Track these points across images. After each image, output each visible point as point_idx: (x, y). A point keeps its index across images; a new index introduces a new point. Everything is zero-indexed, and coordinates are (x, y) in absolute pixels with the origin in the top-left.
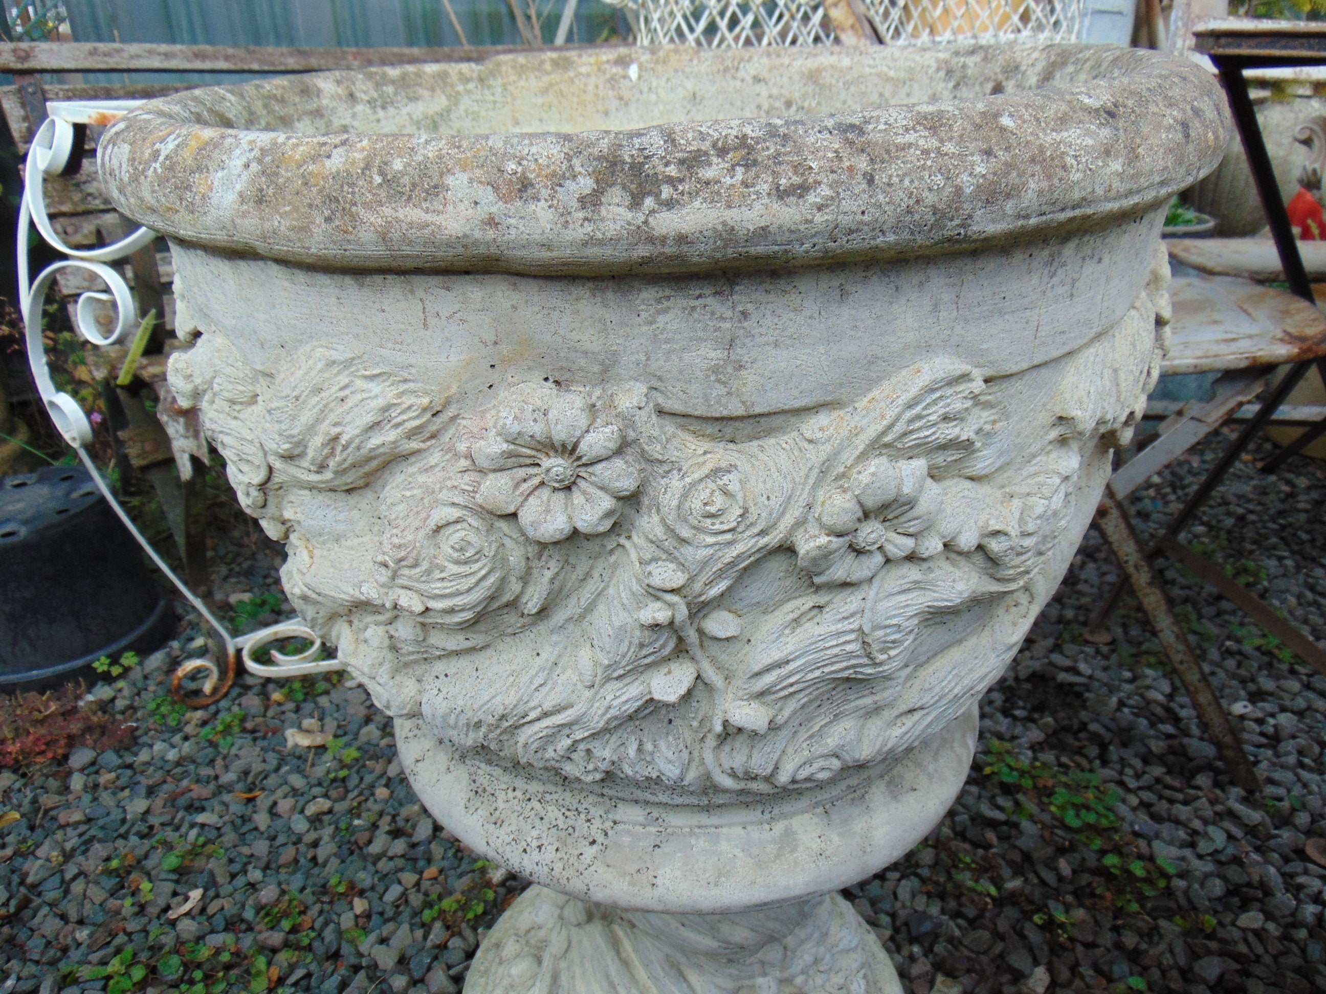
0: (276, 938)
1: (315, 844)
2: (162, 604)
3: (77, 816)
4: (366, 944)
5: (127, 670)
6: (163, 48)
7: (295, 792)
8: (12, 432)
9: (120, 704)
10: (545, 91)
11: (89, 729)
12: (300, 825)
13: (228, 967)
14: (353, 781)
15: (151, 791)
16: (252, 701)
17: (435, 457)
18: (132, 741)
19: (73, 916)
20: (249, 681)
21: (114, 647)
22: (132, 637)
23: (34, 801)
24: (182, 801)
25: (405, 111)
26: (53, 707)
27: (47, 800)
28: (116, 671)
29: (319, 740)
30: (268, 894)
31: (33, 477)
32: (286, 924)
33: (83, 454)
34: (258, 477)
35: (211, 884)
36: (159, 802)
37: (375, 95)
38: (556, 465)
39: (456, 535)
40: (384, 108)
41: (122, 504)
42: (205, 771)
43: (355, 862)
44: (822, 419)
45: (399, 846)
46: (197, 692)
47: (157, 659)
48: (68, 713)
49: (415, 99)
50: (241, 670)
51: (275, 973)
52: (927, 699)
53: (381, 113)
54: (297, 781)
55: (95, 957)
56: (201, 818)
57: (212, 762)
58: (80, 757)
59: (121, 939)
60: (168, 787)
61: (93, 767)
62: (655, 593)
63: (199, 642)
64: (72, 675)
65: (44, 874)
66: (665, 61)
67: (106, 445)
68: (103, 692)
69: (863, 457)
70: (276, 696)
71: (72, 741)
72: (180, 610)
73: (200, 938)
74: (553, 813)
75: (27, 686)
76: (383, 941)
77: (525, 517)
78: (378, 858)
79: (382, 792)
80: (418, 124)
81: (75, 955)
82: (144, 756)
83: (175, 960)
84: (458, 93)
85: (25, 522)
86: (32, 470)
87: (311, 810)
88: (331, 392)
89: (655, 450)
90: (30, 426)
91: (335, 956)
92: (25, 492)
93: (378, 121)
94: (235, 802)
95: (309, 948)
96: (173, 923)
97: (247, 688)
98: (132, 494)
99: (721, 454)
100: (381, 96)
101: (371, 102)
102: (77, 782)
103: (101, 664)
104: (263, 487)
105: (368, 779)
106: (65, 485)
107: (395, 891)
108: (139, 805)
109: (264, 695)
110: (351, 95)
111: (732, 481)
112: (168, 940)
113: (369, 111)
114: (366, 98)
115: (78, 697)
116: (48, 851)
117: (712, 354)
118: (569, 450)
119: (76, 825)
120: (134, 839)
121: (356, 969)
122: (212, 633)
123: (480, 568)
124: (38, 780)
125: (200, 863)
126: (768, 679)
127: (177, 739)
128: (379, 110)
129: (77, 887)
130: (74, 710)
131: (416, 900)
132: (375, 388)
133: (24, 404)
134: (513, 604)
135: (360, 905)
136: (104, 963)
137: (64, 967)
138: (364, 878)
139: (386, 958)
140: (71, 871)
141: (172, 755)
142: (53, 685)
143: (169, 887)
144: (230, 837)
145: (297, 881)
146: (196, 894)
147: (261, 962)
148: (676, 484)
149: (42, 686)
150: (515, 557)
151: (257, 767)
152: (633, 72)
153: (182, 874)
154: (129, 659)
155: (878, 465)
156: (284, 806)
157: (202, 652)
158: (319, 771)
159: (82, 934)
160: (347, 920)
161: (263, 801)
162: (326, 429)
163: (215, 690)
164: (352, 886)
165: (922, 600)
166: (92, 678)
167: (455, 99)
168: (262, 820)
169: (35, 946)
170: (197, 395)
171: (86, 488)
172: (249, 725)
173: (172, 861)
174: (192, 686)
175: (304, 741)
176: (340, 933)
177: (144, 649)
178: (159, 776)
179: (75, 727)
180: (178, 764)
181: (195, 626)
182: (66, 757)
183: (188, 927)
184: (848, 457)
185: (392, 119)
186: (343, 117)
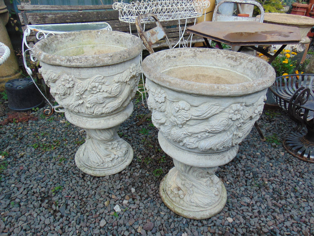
0: (55, 144)
1: (62, 135)
2: (43, 101)
3: (29, 129)
4: (67, 146)
5: (37, 110)
6: (46, 6)
7: (60, 128)
8: (20, 71)
9: (36, 115)
10: (87, 35)
11: (31, 118)
12: (60, 132)
13: (49, 147)
14: (69, 127)
15: (40, 126)
16: (56, 116)
17: (59, 80)
18: (38, 120)
19: (29, 140)
20: (55, 113)
21: (35, 107)
22: (38, 105)
23: (23, 126)
24: (44, 128)
25: (69, 38)
26: (26, 114)
27: (25, 126)
28: (35, 110)
29: (64, 122)
30: (55, 139)
31: (23, 79)
32: (57, 143)
33: (31, 76)
34: (46, 81)
35: (47, 137)
36: (41, 128)
38: (67, 81)
39: (61, 87)
41: (37, 85)
42: (48, 125)
43: (67, 137)
44: (89, 79)
45: (73, 136)
46: (48, 114)
47: (42, 109)
48: (28, 115)
50: (54, 112)
51: (54, 148)
52: (109, 107)
54: (61, 127)
55: (32, 144)
56: (46, 130)
57: (49, 124)
58: (30, 121)
59: (35, 143)
60: (43, 126)
61: (32, 123)
62: (77, 93)
63: (48, 107)
64: (29, 110)
65: (25, 135)
66: (103, 32)
67: (35, 74)
68: (34, 113)
69: (92, 82)
70: (59, 116)
71: (29, 119)
72: (46, 102)
73: (45, 143)
74: (78, 118)
75: (22, 111)
76: (69, 146)
77: (66, 85)
78: (70, 137)
79: (72, 129)
80: (71, 40)
81: (29, 144)
82: (39, 122)
83: (42, 145)
85: (22, 86)
86: (23, 78)
87: (62, 131)
88: (51, 74)
89: (75, 81)
90: (22, 70)
91: (63, 147)
92: (22, 81)
94: (52, 129)
95: (59, 146)
96: (42, 142)
97: (55, 114)
98: (39, 83)
99: (81, 81)
102: (29, 125)
103: (33, 109)
104: (47, 82)
105: (71, 127)
106: (28, 81)
107: (72, 141)
108: (38, 128)
109: (57, 115)
111: (82, 84)
112: (41, 143)
115: (30, 113)
116: (25, 132)
117: (78, 74)
118: (68, 80)
119: (29, 130)
120: (37, 132)
121: (65, 148)
122: (50, 106)
123: (63, 90)
124: (24, 124)
125: (46, 135)
126: (89, 102)
127: (44, 120)
129: (29, 137)
130: (29, 115)
131: (74, 142)
132: (54, 74)
133: (21, 66)
134: (67, 93)
135: (67, 142)
136: (33, 145)
137: (28, 145)
138: (68, 139)
139: (69, 147)
140: (29, 135)
141: (43, 122)
142: (26, 111)
143: (42, 138)
144: (50, 133)
145: (59, 138)
146: (45, 139)
147: (53, 146)
148: (77, 83)
149: (24, 111)
150: (66, 89)
151: (55, 125)
152: (99, 33)
153: (43, 136)
154: (38, 109)
155: (93, 83)
156: (58, 130)
157: (49, 108)
158: (64, 126)
159: (30, 142)
160: (65, 143)
161: (56, 129)
162: (51, 77)
163: (50, 114)
164: (66, 139)
165: (102, 96)
166: (32, 111)
167: (75, 36)
168: (55, 131)
169: (24, 143)
170: (41, 73)
171: (32, 82)
172: (55, 119)
173: (42, 134)
174: (47, 113)
175: (62, 122)
176: (63, 145)
177: (40, 107)
178: (41, 125)
179: (29, 117)
180: (44, 123)
181: (48, 105)
182: (28, 121)
183: (44, 142)
184: (91, 82)
185: (67, 40)
186: (61, 40)
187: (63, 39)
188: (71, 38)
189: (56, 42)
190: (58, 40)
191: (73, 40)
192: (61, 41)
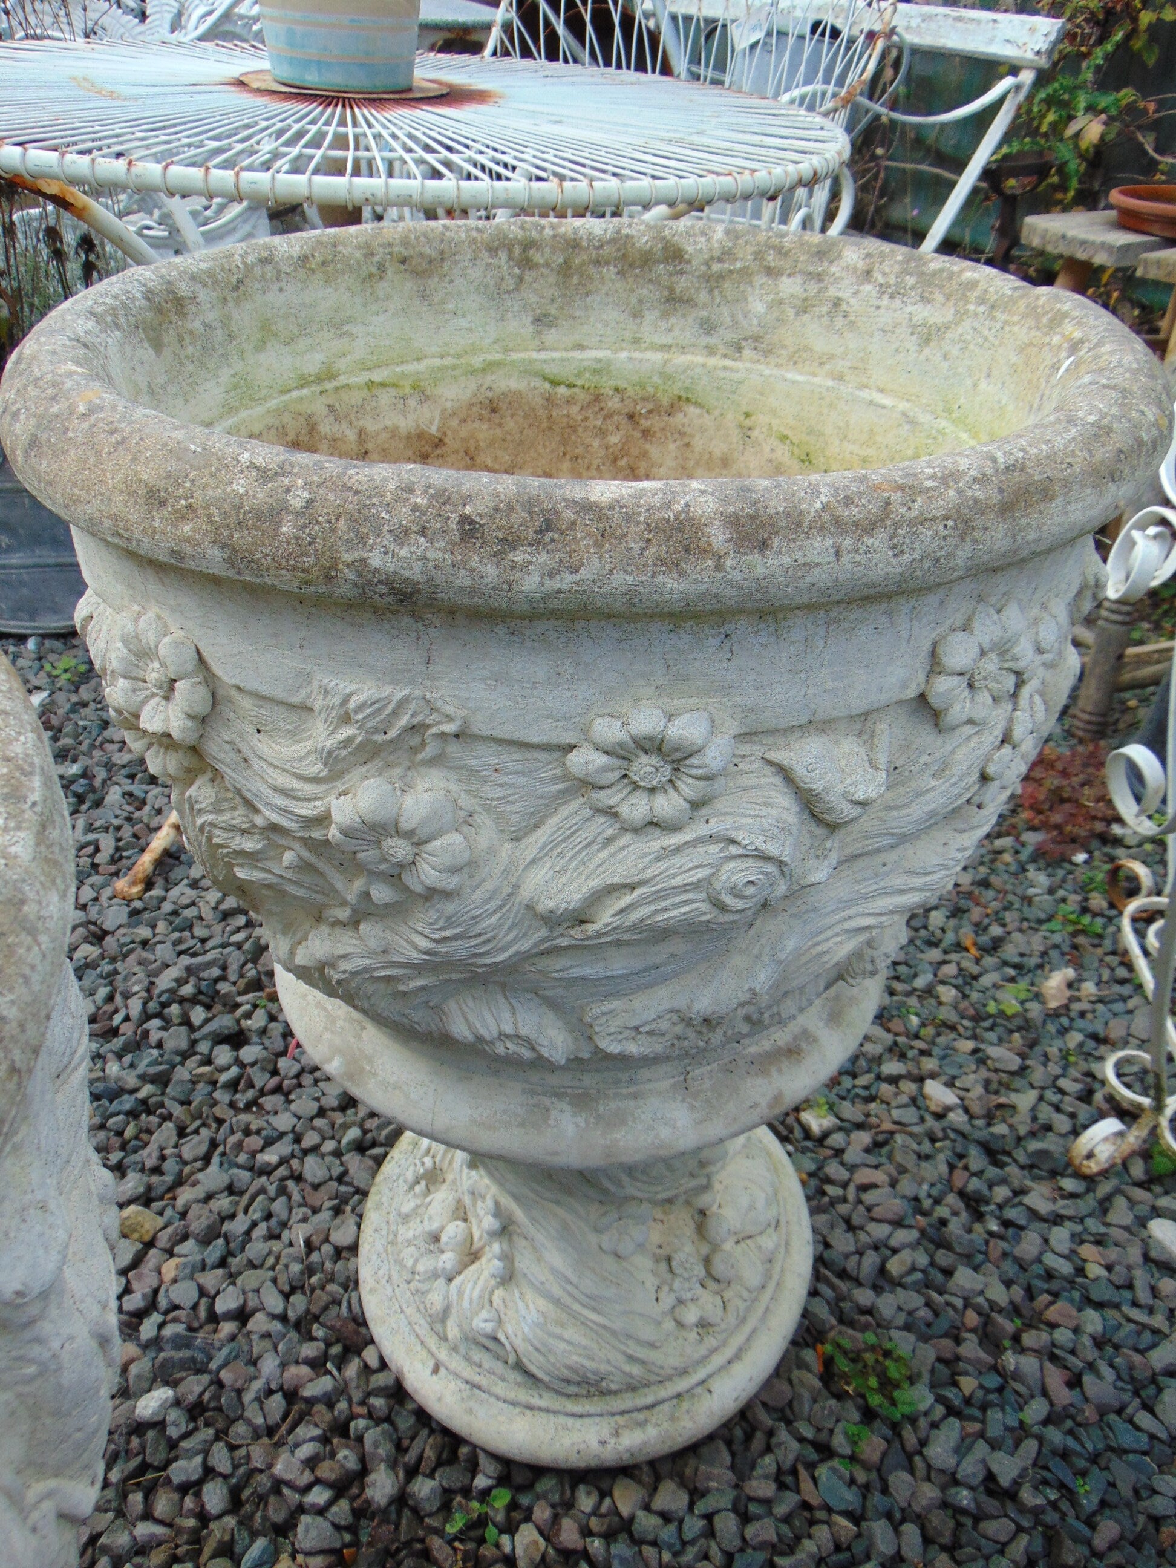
25: (909, 309)
37: (892, 281)
40: (892, 297)
49: (925, 300)
53: (885, 301)
80: (913, 329)
84: (966, 312)
93: (878, 308)
100: (897, 284)
101: (883, 288)
110: (868, 273)
113: (874, 294)
114: (881, 280)
128: (886, 297)
167: (961, 315)
185: (892, 312)
186: (844, 290)
187: (868, 287)
188: (922, 313)
189: (790, 286)
190: (819, 277)
191: (927, 335)
192: (837, 303)
